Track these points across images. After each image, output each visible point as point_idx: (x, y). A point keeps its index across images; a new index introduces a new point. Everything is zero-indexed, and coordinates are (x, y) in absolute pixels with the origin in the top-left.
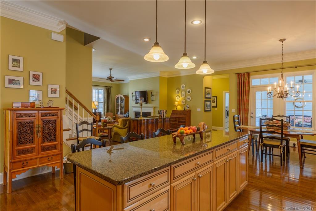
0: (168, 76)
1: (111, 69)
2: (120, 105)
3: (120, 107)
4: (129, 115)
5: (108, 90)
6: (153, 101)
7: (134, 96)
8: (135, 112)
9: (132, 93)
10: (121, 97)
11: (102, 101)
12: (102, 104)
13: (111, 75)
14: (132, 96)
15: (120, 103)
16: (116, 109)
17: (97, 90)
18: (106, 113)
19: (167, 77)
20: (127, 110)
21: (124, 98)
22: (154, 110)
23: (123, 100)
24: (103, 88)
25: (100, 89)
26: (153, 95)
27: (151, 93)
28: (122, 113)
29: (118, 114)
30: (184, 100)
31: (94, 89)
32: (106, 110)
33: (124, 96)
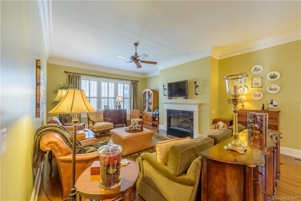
0: (219, 57)
1: (136, 45)
2: (147, 100)
3: (147, 103)
4: (158, 113)
5: (134, 84)
6: (197, 94)
7: (166, 89)
8: (168, 110)
9: (164, 86)
10: (148, 91)
11: (128, 97)
12: (128, 100)
13: (136, 54)
14: (163, 89)
15: (147, 99)
16: (143, 105)
17: (122, 85)
18: (132, 110)
19: (218, 59)
20: (157, 107)
21: (152, 92)
22: (199, 108)
23: (151, 95)
24: (129, 82)
25: (126, 84)
26: (197, 86)
27: (195, 83)
28: (149, 110)
29: (145, 111)
30: (260, 91)
31: (119, 83)
32: (132, 107)
33: (152, 90)
